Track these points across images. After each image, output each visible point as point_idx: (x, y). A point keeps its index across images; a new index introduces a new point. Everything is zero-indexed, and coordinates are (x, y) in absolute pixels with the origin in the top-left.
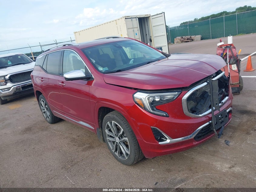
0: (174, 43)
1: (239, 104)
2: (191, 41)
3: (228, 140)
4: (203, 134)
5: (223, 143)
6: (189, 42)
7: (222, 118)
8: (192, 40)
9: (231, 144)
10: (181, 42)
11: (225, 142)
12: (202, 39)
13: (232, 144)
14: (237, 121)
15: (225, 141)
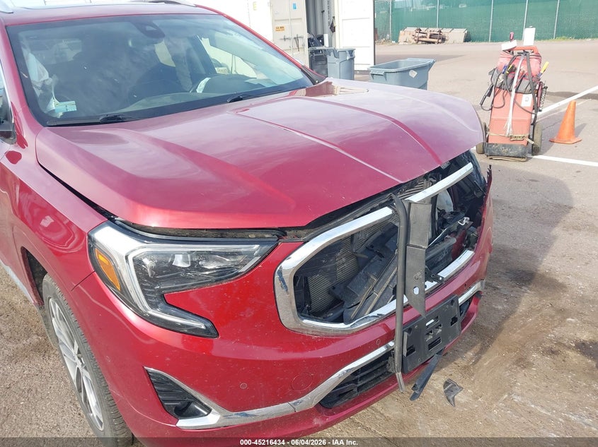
0: (397, 41)
1: (518, 247)
2: (440, 41)
3: (457, 378)
4: (360, 384)
5: (436, 391)
6: (434, 43)
7: (437, 328)
8: (444, 40)
9: (460, 397)
10: (415, 42)
11: (445, 387)
12: (468, 39)
13: (463, 401)
14: (500, 307)
15: (446, 383)
